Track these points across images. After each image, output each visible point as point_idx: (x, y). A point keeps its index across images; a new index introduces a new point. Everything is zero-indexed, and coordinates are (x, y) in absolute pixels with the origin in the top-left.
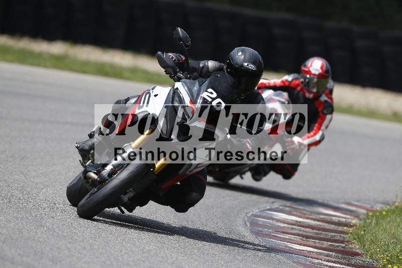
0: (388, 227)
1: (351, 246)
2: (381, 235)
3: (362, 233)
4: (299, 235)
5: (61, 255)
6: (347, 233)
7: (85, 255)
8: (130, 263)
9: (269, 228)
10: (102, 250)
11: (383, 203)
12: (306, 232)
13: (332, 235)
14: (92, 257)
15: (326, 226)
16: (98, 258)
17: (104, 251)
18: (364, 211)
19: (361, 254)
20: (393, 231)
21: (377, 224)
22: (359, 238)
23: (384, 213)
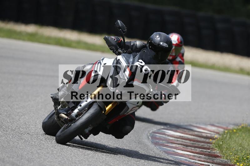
0: (237, 139)
1: (214, 151)
2: (233, 145)
3: (221, 143)
4: (181, 144)
5: (34, 157)
6: (211, 143)
7: (49, 157)
8: (77, 162)
9: (163, 140)
10: (59, 154)
11: (234, 125)
12: (186, 143)
13: (202, 145)
14: (53, 158)
15: (199, 139)
16: (56, 159)
17: (60, 155)
18: (222, 130)
19: (221, 156)
20: (240, 142)
21: (230, 138)
22: (219, 147)
23: (235, 131)
